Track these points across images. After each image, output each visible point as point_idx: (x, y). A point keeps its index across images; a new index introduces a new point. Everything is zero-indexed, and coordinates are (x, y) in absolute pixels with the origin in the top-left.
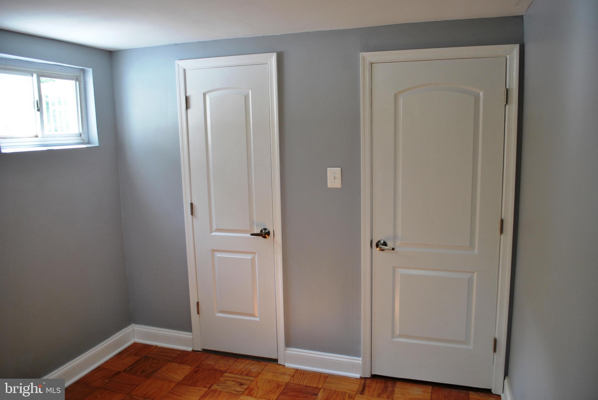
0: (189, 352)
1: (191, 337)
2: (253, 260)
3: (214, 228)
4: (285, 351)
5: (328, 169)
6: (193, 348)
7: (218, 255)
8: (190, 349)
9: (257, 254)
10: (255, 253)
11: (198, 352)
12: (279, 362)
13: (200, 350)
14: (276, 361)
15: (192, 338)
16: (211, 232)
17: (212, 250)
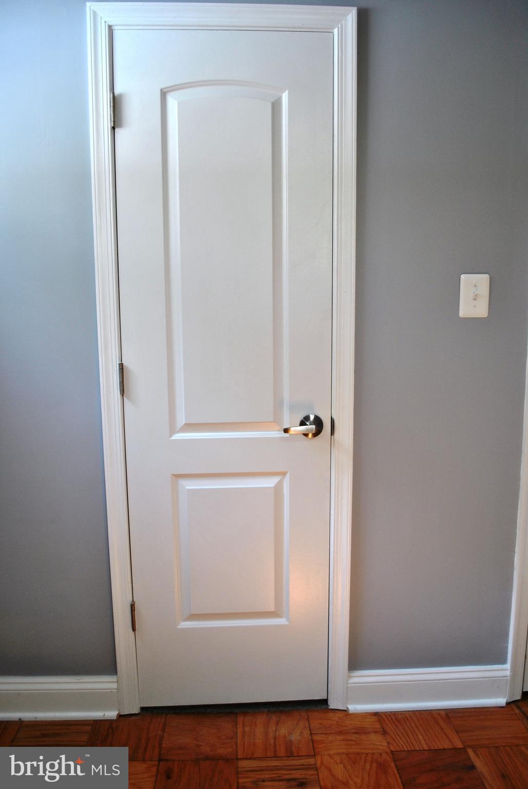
0: (110, 722)
1: (115, 686)
2: (278, 489)
3: (181, 420)
4: (348, 681)
5: (463, 276)
6: (119, 710)
7: (190, 485)
8: (112, 714)
9: (288, 475)
10: (284, 474)
11: (133, 718)
12: (332, 705)
13: (137, 713)
14: (323, 703)
15: (117, 689)
16: (172, 431)
17: (173, 475)
